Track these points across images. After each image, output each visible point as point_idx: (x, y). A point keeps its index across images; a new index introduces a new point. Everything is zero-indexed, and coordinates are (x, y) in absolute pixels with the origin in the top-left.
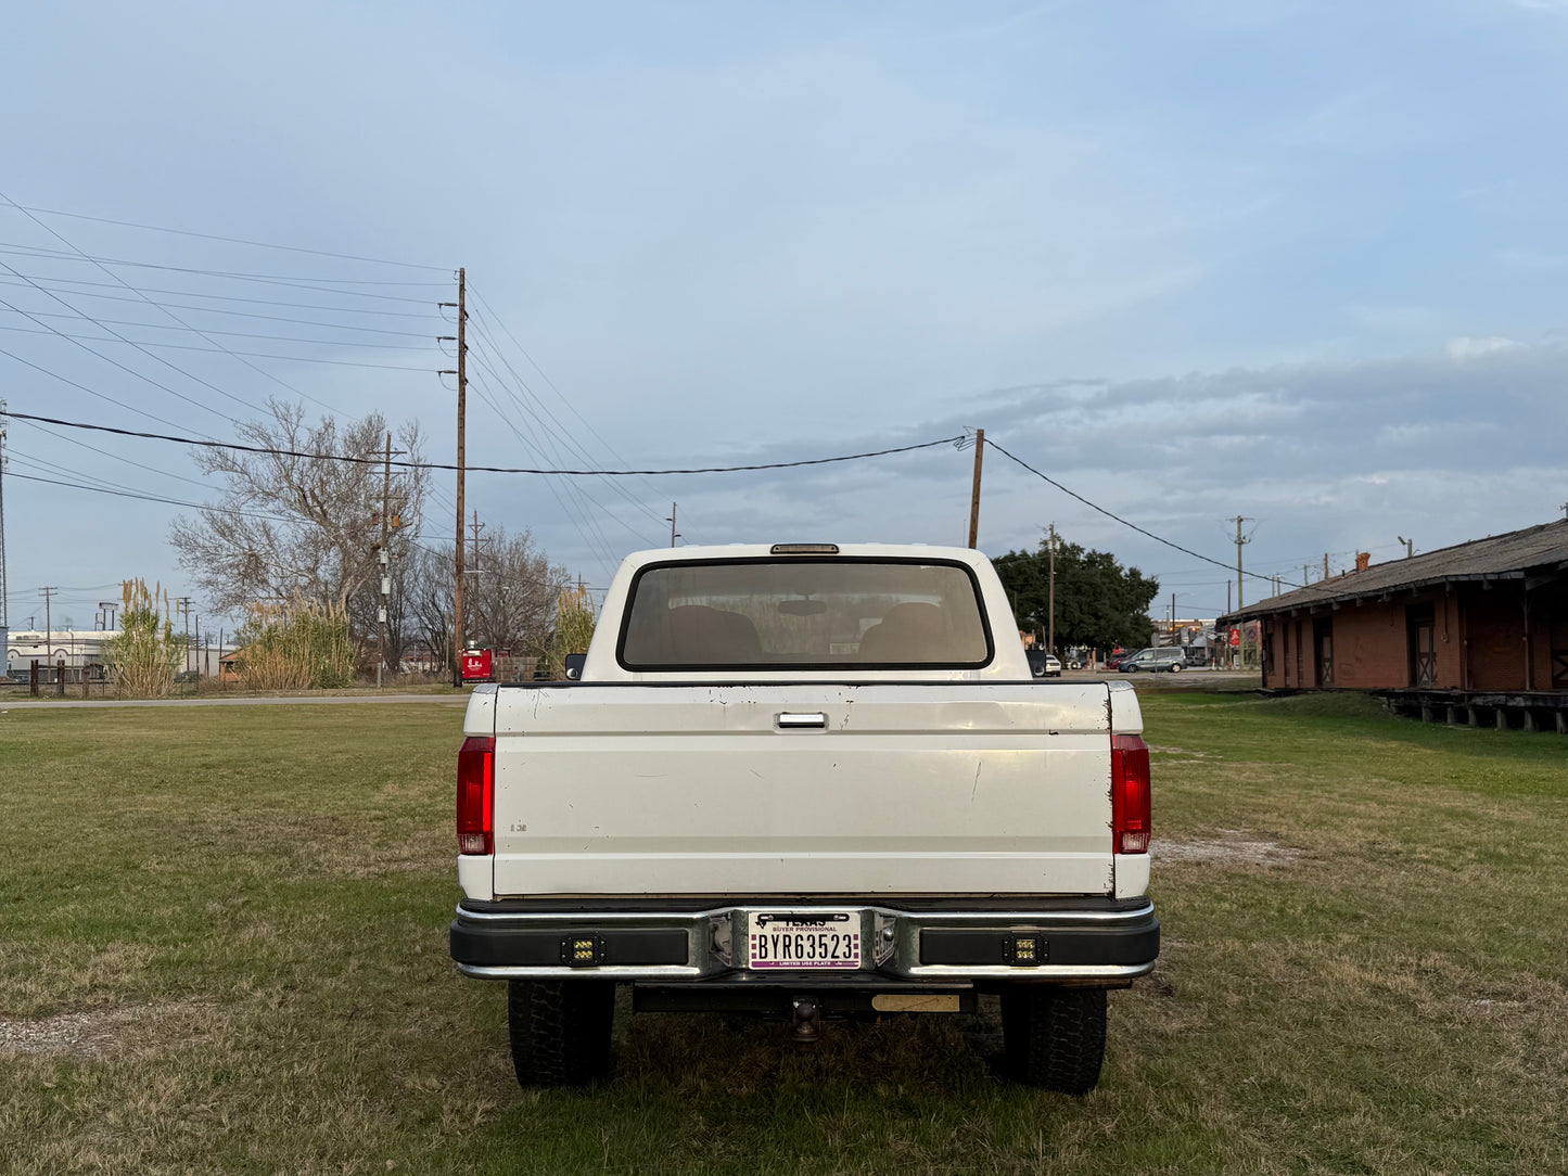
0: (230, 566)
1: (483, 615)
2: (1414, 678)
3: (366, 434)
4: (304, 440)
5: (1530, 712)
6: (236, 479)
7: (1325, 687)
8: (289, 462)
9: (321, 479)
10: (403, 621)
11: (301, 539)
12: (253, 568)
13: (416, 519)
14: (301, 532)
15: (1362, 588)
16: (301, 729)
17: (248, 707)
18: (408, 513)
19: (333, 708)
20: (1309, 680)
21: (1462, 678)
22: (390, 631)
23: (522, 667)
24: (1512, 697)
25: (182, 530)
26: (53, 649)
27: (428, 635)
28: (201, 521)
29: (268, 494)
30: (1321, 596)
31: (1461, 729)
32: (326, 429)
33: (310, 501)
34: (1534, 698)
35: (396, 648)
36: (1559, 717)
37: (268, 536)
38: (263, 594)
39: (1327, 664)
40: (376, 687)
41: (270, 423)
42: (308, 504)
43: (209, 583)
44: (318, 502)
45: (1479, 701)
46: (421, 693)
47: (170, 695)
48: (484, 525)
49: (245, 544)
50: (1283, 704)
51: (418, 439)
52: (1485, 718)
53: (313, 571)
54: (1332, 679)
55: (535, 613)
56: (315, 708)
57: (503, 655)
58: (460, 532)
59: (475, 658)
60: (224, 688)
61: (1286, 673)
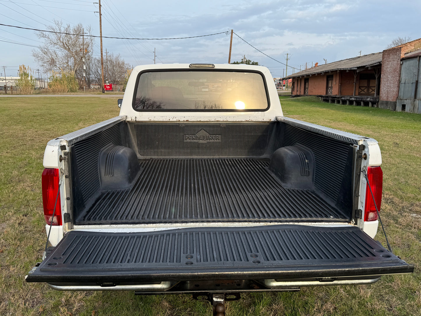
0: (47, 62)
1: (109, 75)
2: (327, 93)
3: (78, 29)
4: (63, 30)
5: (356, 102)
6: (47, 40)
7: (306, 94)
8: (60, 35)
9: (68, 40)
10: (90, 76)
11: (64, 55)
12: (53, 62)
13: (92, 50)
14: (64, 53)
15: (317, 71)
16: (64, 104)
17: (52, 97)
18: (89, 49)
19: (72, 98)
20: (302, 93)
21: (338, 93)
22: (87, 78)
23: (119, 88)
24: (351, 98)
25: (35, 52)
26: (7, 81)
27: (97, 79)
28: (39, 50)
29: (55, 44)
30: (307, 73)
31: (338, 105)
32: (68, 27)
33: (65, 45)
34: (357, 98)
35: (89, 82)
36: (362, 103)
37: (56, 54)
38: (56, 69)
39: (307, 89)
40: (84, 92)
41: (54, 26)
42: (65, 46)
43: (43, 66)
44: (67, 46)
45: (343, 98)
46: (95, 94)
47: (33, 94)
48: (108, 52)
49: (50, 56)
50: (297, 99)
51: (91, 30)
52: (344, 102)
53: (67, 63)
54: (308, 93)
55: (122, 75)
56: (68, 98)
57: (115, 85)
58: (102, 54)
59: (108, 85)
60: (46, 92)
61: (297, 91)
